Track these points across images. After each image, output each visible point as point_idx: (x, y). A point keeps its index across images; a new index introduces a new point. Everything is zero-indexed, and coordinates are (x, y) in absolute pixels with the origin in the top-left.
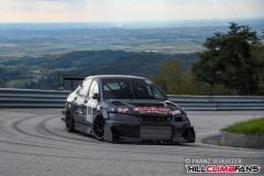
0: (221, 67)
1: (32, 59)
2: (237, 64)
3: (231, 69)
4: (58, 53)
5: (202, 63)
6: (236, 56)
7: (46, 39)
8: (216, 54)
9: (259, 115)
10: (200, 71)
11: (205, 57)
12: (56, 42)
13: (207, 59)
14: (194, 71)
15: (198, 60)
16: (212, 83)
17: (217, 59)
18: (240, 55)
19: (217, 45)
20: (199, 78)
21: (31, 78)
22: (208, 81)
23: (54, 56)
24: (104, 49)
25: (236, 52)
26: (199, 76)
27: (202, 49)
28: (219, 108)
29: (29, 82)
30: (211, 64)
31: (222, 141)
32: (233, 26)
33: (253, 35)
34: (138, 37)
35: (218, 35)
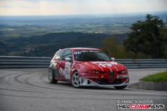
0: (141, 41)
1: (25, 38)
2: (151, 40)
3: (148, 43)
4: (41, 34)
5: (130, 39)
6: (150, 35)
7: (33, 26)
8: (138, 34)
9: (163, 71)
10: (129, 44)
11: (131, 36)
12: (39, 27)
13: (133, 37)
14: (125, 44)
15: (127, 37)
16: (136, 52)
17: (138, 37)
18: (153, 34)
19: (139, 28)
20: (128, 49)
21: (24, 50)
22: (133, 50)
23: (39, 36)
24: (69, 31)
25: (150, 33)
26: (128, 47)
27: (129, 31)
28: (140, 67)
29: (23, 52)
30: (135, 40)
31: (140, 87)
32: (149, 16)
33: (161, 22)
34: (91, 24)
35: (139, 22)
